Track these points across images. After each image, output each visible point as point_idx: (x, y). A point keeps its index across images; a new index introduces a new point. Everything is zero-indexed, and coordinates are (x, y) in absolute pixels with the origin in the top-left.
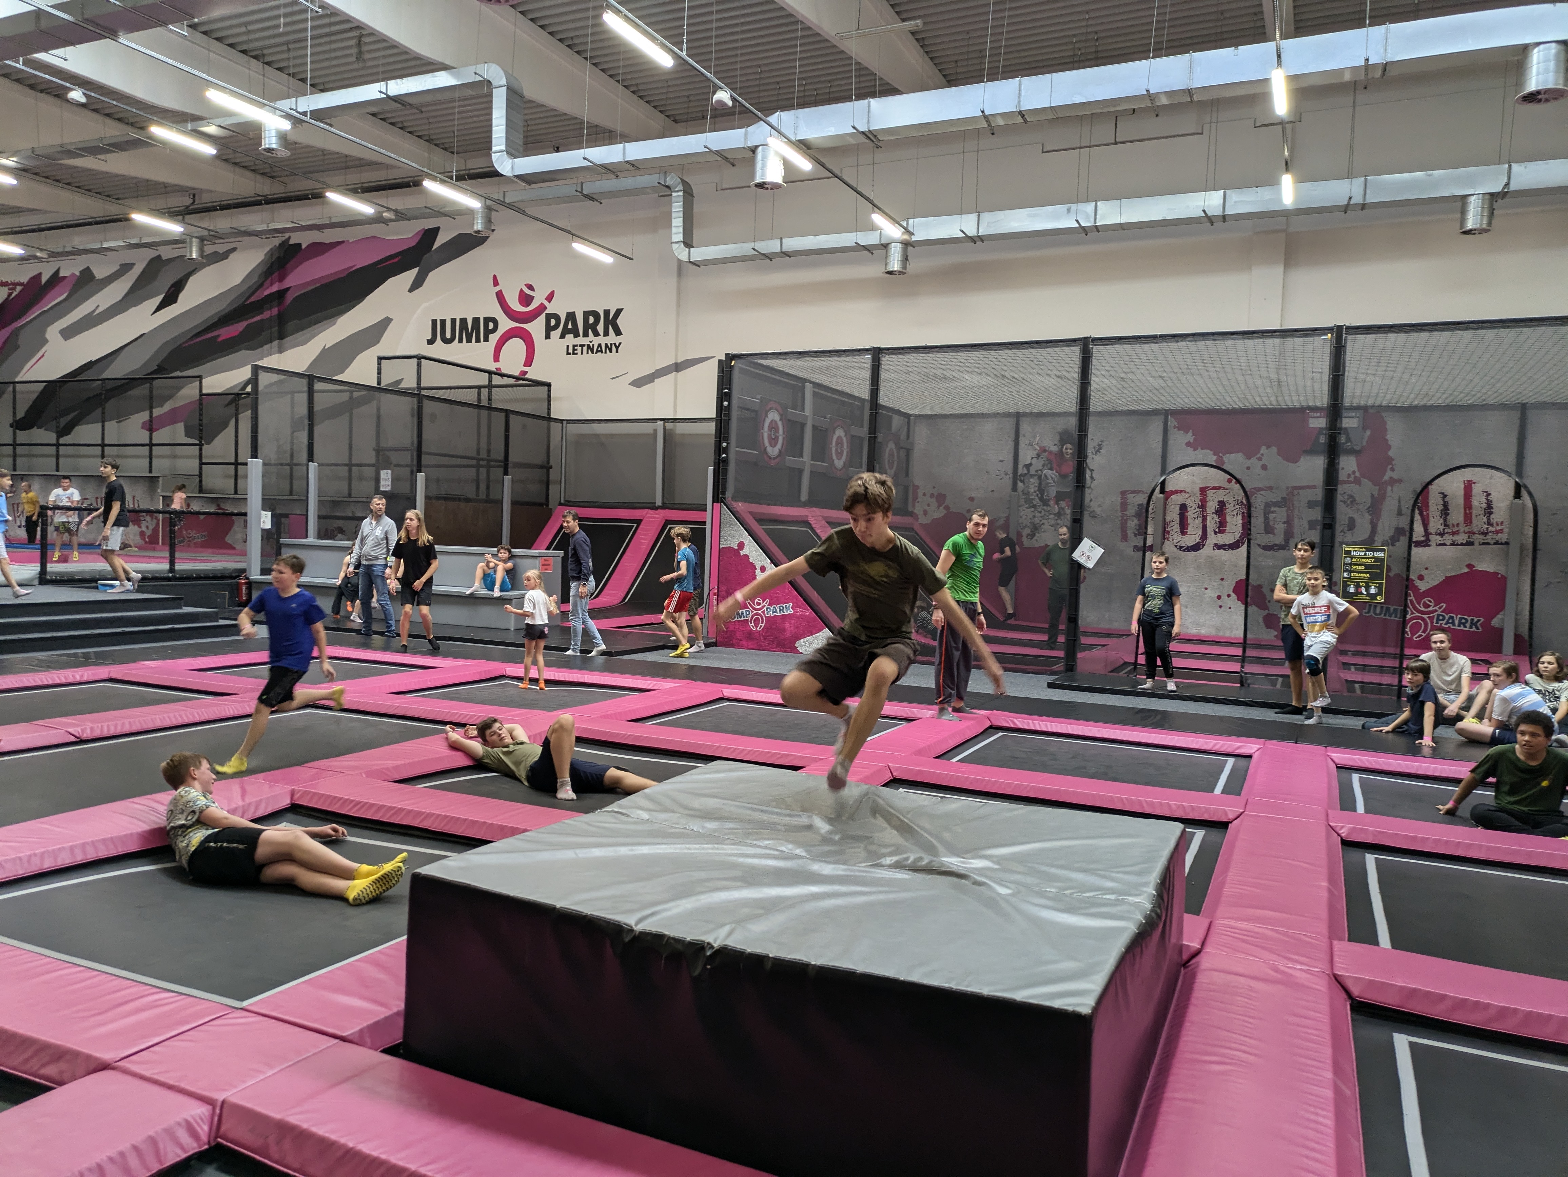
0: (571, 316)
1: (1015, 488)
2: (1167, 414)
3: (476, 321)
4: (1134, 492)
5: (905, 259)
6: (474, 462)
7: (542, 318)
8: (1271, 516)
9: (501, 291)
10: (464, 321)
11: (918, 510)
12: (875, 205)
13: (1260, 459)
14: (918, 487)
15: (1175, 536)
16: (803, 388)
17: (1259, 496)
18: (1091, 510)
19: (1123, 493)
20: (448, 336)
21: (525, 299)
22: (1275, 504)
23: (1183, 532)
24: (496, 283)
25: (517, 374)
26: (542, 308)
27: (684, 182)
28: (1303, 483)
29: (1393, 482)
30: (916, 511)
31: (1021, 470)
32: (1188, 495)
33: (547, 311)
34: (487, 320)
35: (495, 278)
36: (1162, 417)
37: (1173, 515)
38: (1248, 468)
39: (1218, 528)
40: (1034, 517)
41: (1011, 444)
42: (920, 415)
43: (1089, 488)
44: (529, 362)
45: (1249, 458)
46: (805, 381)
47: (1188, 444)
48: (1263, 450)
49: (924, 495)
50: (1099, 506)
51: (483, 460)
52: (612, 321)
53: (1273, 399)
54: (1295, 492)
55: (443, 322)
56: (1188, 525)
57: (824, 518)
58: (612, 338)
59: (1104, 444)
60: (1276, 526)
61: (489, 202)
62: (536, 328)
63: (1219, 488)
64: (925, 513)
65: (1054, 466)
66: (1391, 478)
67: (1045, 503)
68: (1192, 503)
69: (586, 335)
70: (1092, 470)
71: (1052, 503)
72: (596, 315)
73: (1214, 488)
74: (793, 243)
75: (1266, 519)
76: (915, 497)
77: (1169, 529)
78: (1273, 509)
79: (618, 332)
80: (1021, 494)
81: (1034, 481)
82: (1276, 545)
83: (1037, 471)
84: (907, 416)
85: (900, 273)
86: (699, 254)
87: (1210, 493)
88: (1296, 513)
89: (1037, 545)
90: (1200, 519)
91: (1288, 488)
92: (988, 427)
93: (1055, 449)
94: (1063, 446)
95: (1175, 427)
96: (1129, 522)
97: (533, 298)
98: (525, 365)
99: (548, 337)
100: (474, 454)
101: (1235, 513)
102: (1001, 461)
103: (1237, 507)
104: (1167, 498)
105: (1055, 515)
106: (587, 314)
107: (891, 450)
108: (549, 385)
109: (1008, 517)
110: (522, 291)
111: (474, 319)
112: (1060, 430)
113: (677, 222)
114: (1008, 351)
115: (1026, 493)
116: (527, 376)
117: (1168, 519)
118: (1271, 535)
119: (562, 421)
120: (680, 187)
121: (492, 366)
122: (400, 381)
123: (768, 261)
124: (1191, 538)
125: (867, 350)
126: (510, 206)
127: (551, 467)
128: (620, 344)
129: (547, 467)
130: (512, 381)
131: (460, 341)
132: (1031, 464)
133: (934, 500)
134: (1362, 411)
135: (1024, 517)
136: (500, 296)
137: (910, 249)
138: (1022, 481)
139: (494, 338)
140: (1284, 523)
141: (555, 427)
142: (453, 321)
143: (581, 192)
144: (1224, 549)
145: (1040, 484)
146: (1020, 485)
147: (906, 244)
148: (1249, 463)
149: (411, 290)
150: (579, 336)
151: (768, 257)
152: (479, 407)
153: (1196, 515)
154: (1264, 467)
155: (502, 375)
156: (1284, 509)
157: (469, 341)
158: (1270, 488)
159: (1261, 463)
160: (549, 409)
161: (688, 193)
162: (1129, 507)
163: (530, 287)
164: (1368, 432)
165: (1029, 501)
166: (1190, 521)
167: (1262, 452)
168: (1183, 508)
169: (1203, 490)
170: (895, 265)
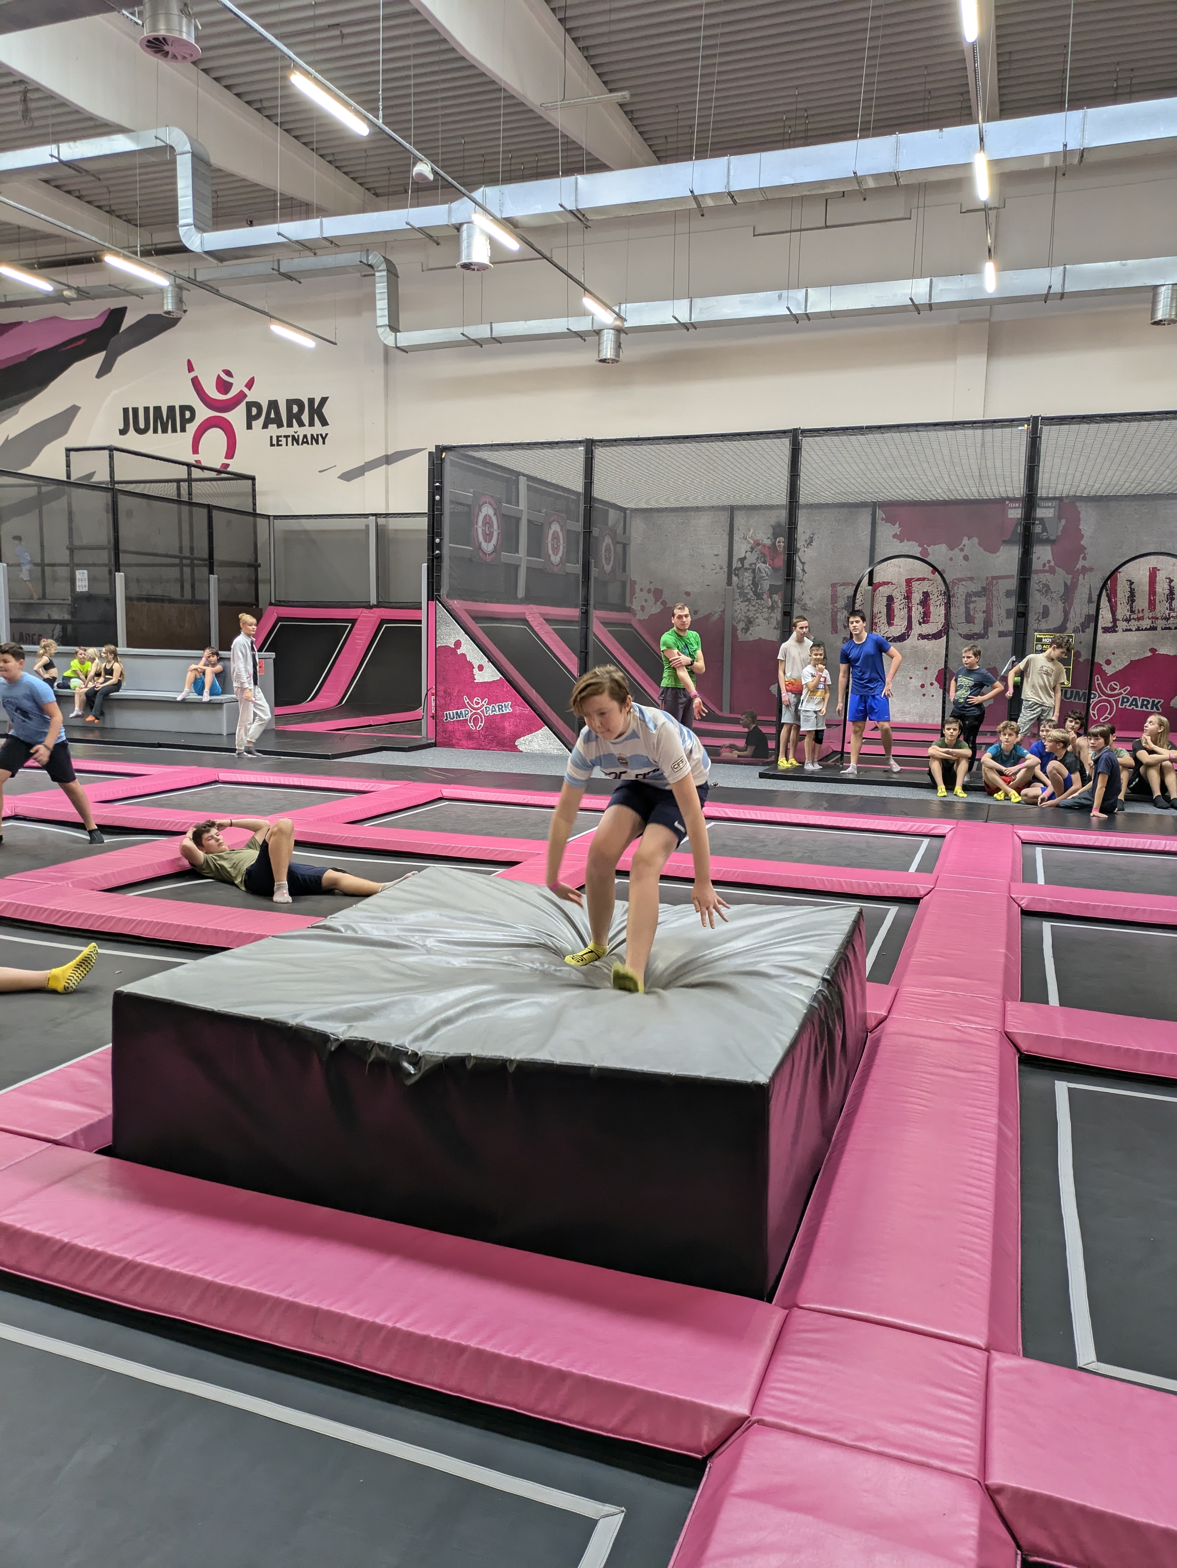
0: (273, 405)
1: (729, 583)
2: (874, 506)
3: (171, 409)
4: (843, 584)
5: (618, 346)
6: (177, 561)
7: (242, 407)
8: (972, 606)
9: (196, 377)
10: (157, 409)
11: (635, 606)
12: (586, 289)
13: (962, 550)
14: (635, 582)
15: (882, 627)
16: (517, 481)
17: (960, 586)
18: (803, 602)
19: (834, 586)
20: (142, 425)
21: (223, 386)
22: (977, 594)
23: (890, 623)
24: (191, 368)
25: (218, 467)
26: (242, 396)
27: (388, 262)
28: (1002, 573)
29: (1085, 570)
30: (633, 607)
31: (735, 564)
32: (894, 587)
33: (247, 400)
34: (183, 408)
35: (189, 362)
36: (869, 510)
37: (880, 607)
38: (951, 559)
39: (923, 618)
40: (748, 610)
41: (726, 537)
42: (636, 509)
43: (801, 581)
44: (230, 454)
45: (952, 549)
46: (518, 474)
47: (895, 536)
48: (965, 541)
49: (641, 590)
50: (811, 599)
51: (186, 558)
52: (317, 411)
53: (974, 490)
54: (995, 582)
55: (135, 411)
56: (894, 616)
57: (542, 615)
58: (318, 429)
59: (815, 536)
60: (976, 615)
61: (178, 281)
62: (237, 417)
63: (924, 579)
64: (643, 608)
65: (768, 559)
66: (1083, 567)
67: (759, 596)
68: (898, 595)
69: (290, 425)
70: (803, 563)
71: (765, 596)
72: (300, 403)
73: (919, 580)
74: (503, 329)
75: (967, 608)
76: (633, 593)
77: (876, 621)
78: (973, 599)
79: (324, 423)
80: (736, 588)
81: (748, 575)
82: (976, 634)
83: (750, 565)
84: (623, 510)
85: (614, 361)
86: (406, 338)
87: (915, 584)
88: (995, 602)
89: (751, 639)
90: (906, 610)
91: (987, 578)
92: (704, 520)
93: (768, 542)
94: (776, 540)
95: (883, 519)
96: (839, 614)
97: (231, 385)
98: (226, 457)
99: (249, 427)
100: (177, 553)
101: (938, 603)
102: (716, 555)
103: (940, 597)
104: (874, 590)
105: (768, 608)
106: (290, 403)
107: (608, 544)
108: (253, 479)
109: (723, 612)
110: (219, 377)
111: (168, 407)
112: (773, 523)
113: (382, 304)
114: (720, 444)
115: (741, 587)
116: (229, 469)
117: (876, 610)
118: (972, 625)
119: (268, 517)
120: (383, 266)
121: (191, 459)
122: (92, 475)
123: (478, 347)
124: (898, 629)
125: (580, 442)
126: (202, 285)
127: (259, 566)
128: (327, 435)
129: (255, 566)
130: (213, 475)
131: (155, 431)
132: (745, 558)
133: (651, 595)
134: (1058, 502)
135: (739, 611)
136: (196, 382)
137: (623, 335)
138: (736, 575)
139: (192, 428)
140: (984, 612)
141: (262, 523)
142: (147, 409)
143: (278, 270)
144: (928, 639)
145: (754, 577)
146: (735, 578)
147: (619, 331)
148: (951, 554)
149: (99, 375)
150: (283, 426)
151: (478, 342)
152: (179, 502)
153: (902, 606)
154: (966, 558)
155: (203, 468)
156: (984, 599)
157: (165, 431)
158: (971, 579)
159: (963, 554)
160: (254, 504)
161: (392, 272)
162: (839, 599)
163: (228, 373)
164: (1063, 522)
165: (743, 595)
166: (896, 612)
167: (963, 543)
168: (890, 599)
169: (909, 582)
170: (608, 352)
